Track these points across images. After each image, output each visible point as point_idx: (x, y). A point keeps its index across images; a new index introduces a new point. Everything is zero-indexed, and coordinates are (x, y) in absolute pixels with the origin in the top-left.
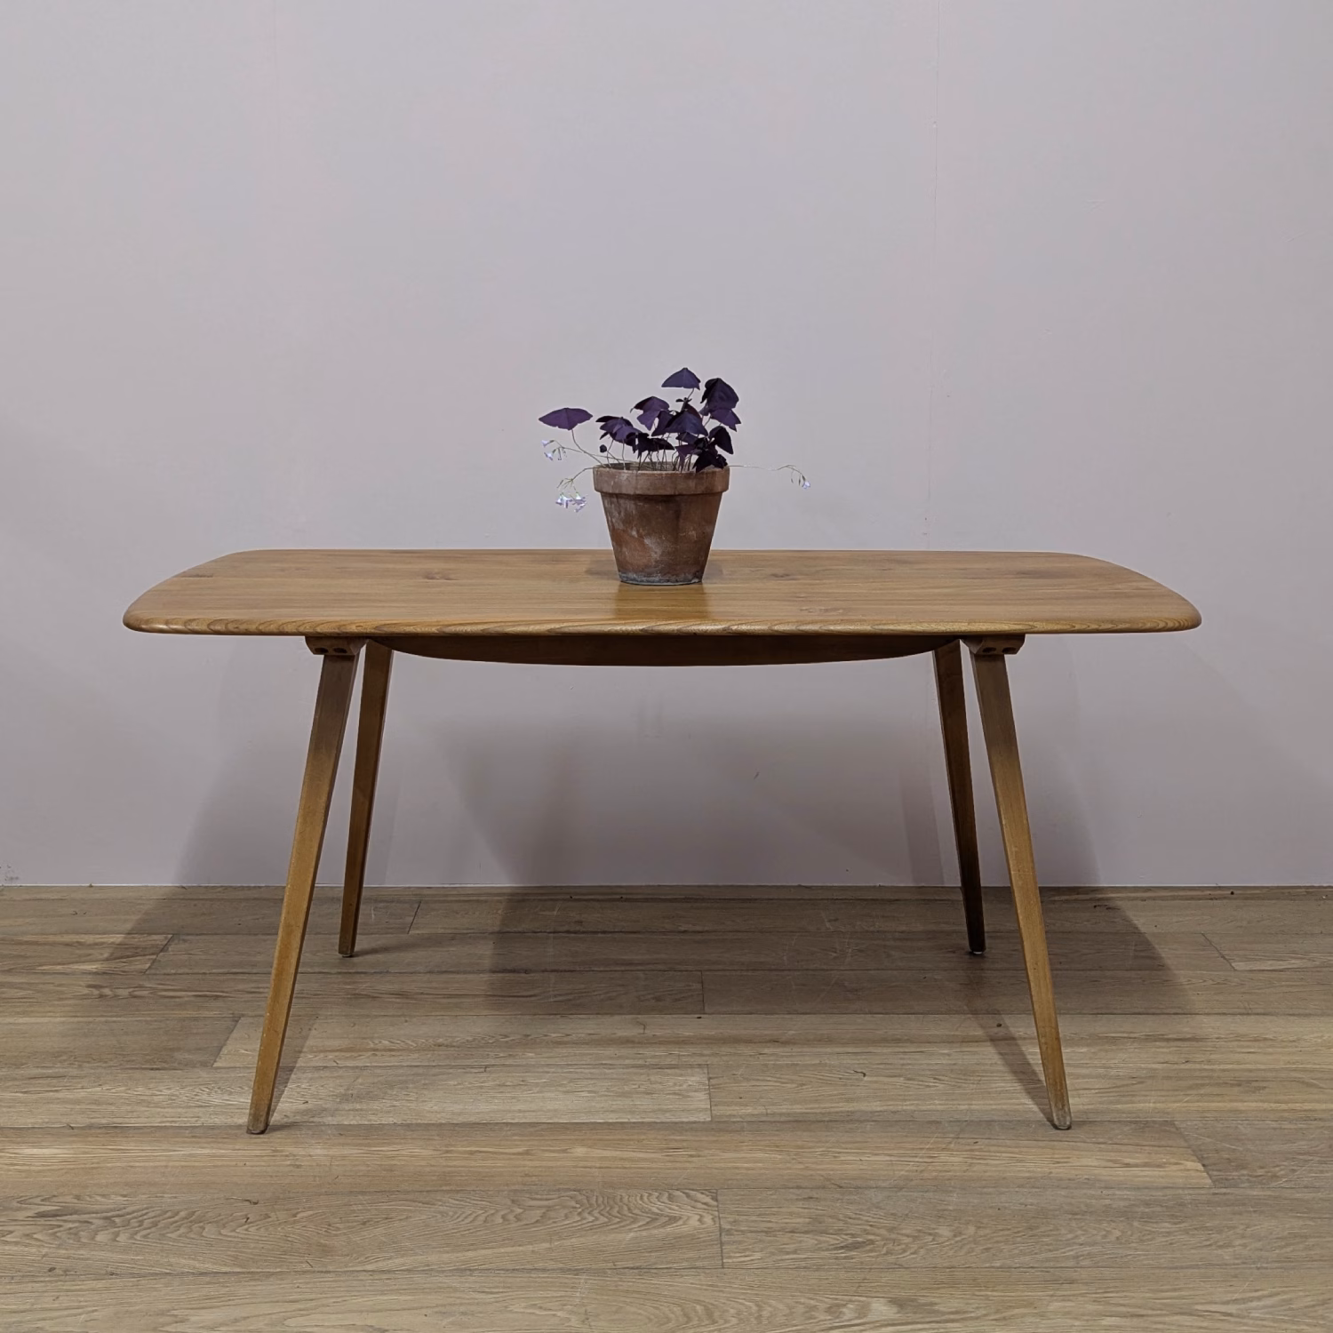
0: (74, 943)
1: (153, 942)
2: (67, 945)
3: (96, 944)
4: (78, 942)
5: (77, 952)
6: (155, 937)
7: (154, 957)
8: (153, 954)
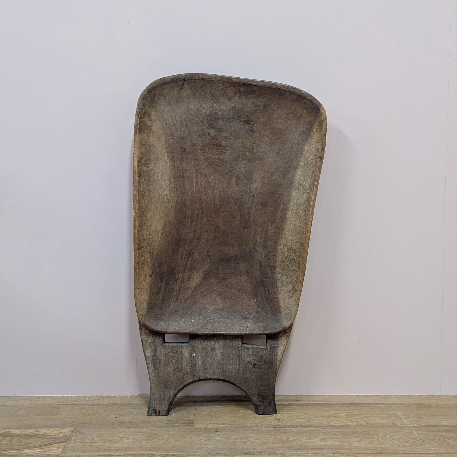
0: (23, 434)
1: (63, 434)
2: (20, 436)
3: (34, 435)
4: (25, 434)
5: (24, 440)
6: (65, 430)
7: (64, 444)
8: (63, 442)
